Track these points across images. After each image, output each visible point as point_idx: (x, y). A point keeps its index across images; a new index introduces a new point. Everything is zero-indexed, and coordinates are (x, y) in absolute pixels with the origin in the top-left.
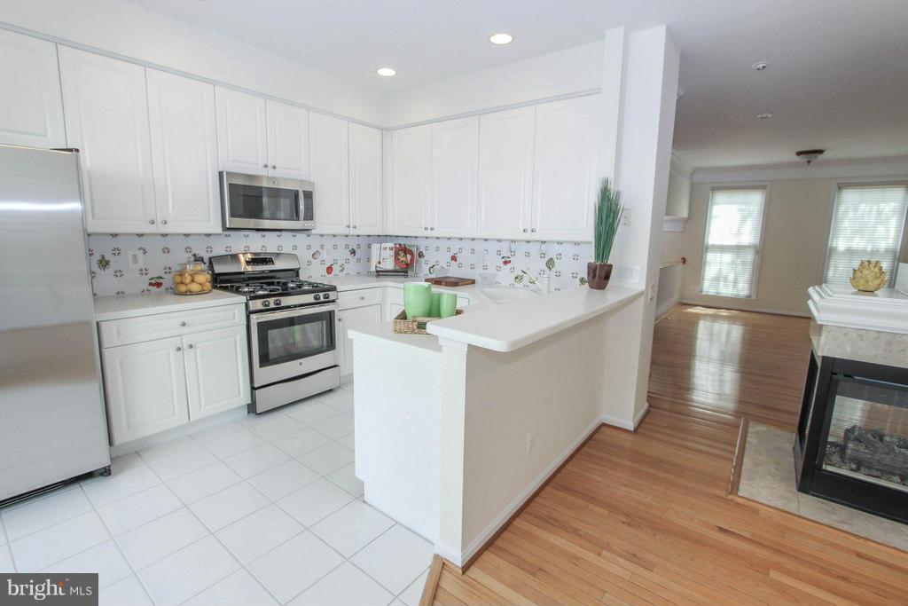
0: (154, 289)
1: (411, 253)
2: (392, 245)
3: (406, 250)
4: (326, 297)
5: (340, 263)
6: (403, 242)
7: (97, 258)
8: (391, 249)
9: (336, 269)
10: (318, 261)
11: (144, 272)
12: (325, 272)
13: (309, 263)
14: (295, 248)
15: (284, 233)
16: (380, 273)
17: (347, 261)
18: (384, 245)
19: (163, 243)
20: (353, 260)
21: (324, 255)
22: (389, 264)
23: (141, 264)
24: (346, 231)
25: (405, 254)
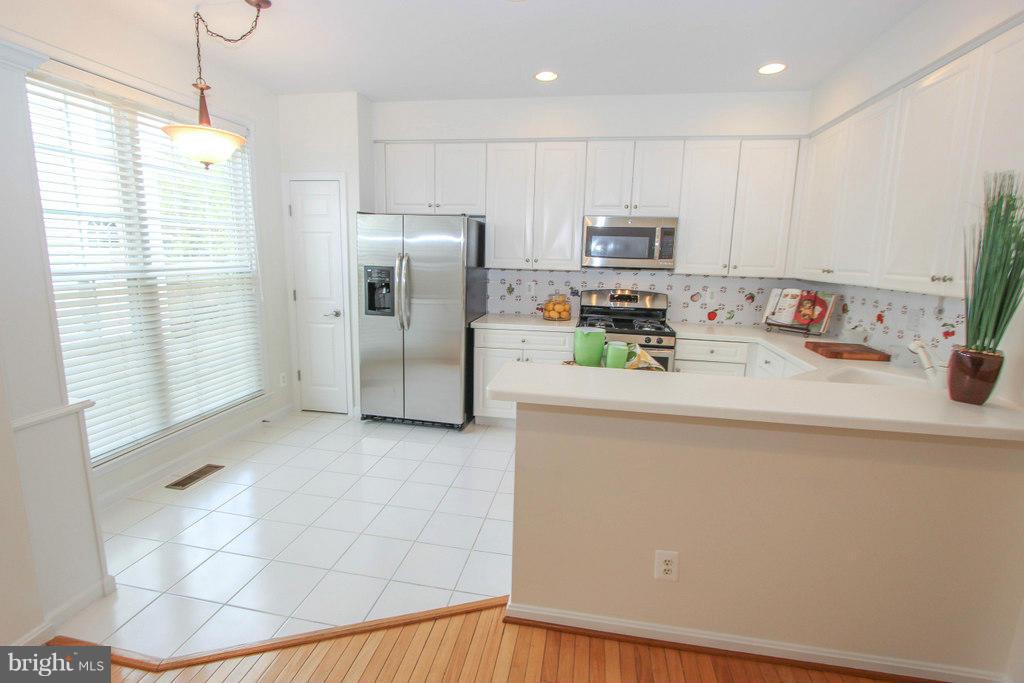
0: (540, 313)
1: (823, 304)
2: (797, 292)
3: (815, 300)
4: (660, 341)
5: (728, 308)
6: (814, 289)
7: (507, 285)
8: (794, 297)
9: (721, 315)
10: (698, 304)
11: (534, 298)
12: (705, 318)
13: (686, 305)
14: (670, 287)
15: (642, 272)
16: (771, 327)
17: (740, 308)
18: (786, 291)
19: (549, 277)
20: (749, 307)
21: (706, 298)
22: (786, 317)
23: (533, 293)
24: (724, 272)
25: (814, 305)
